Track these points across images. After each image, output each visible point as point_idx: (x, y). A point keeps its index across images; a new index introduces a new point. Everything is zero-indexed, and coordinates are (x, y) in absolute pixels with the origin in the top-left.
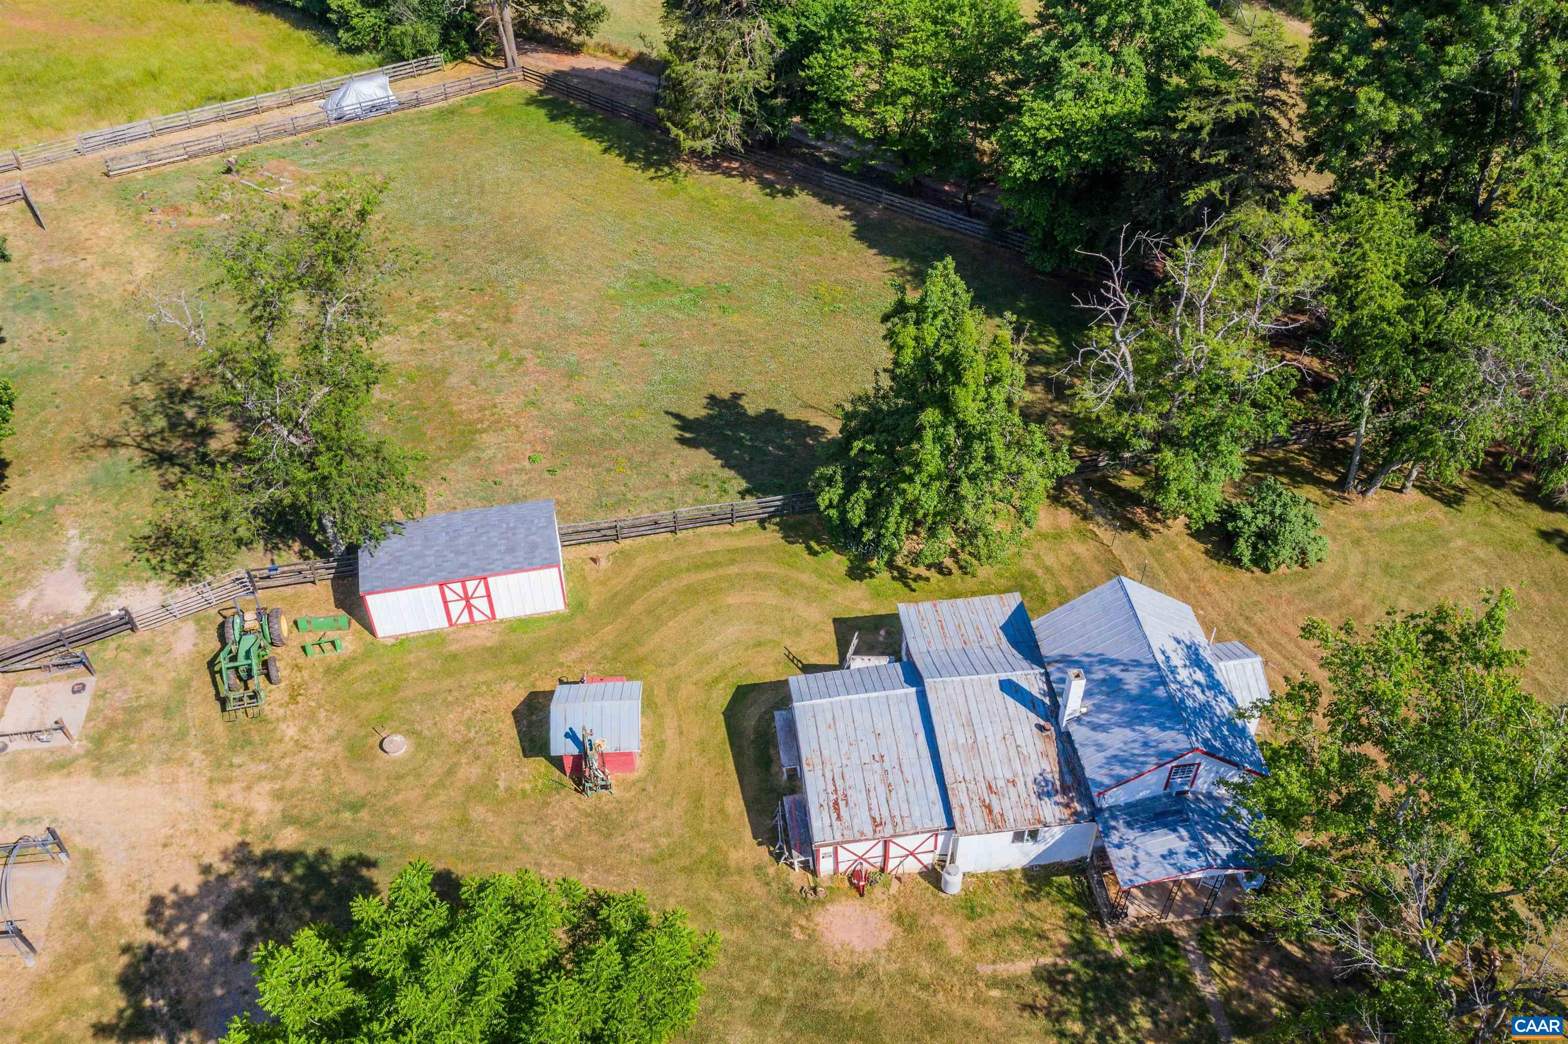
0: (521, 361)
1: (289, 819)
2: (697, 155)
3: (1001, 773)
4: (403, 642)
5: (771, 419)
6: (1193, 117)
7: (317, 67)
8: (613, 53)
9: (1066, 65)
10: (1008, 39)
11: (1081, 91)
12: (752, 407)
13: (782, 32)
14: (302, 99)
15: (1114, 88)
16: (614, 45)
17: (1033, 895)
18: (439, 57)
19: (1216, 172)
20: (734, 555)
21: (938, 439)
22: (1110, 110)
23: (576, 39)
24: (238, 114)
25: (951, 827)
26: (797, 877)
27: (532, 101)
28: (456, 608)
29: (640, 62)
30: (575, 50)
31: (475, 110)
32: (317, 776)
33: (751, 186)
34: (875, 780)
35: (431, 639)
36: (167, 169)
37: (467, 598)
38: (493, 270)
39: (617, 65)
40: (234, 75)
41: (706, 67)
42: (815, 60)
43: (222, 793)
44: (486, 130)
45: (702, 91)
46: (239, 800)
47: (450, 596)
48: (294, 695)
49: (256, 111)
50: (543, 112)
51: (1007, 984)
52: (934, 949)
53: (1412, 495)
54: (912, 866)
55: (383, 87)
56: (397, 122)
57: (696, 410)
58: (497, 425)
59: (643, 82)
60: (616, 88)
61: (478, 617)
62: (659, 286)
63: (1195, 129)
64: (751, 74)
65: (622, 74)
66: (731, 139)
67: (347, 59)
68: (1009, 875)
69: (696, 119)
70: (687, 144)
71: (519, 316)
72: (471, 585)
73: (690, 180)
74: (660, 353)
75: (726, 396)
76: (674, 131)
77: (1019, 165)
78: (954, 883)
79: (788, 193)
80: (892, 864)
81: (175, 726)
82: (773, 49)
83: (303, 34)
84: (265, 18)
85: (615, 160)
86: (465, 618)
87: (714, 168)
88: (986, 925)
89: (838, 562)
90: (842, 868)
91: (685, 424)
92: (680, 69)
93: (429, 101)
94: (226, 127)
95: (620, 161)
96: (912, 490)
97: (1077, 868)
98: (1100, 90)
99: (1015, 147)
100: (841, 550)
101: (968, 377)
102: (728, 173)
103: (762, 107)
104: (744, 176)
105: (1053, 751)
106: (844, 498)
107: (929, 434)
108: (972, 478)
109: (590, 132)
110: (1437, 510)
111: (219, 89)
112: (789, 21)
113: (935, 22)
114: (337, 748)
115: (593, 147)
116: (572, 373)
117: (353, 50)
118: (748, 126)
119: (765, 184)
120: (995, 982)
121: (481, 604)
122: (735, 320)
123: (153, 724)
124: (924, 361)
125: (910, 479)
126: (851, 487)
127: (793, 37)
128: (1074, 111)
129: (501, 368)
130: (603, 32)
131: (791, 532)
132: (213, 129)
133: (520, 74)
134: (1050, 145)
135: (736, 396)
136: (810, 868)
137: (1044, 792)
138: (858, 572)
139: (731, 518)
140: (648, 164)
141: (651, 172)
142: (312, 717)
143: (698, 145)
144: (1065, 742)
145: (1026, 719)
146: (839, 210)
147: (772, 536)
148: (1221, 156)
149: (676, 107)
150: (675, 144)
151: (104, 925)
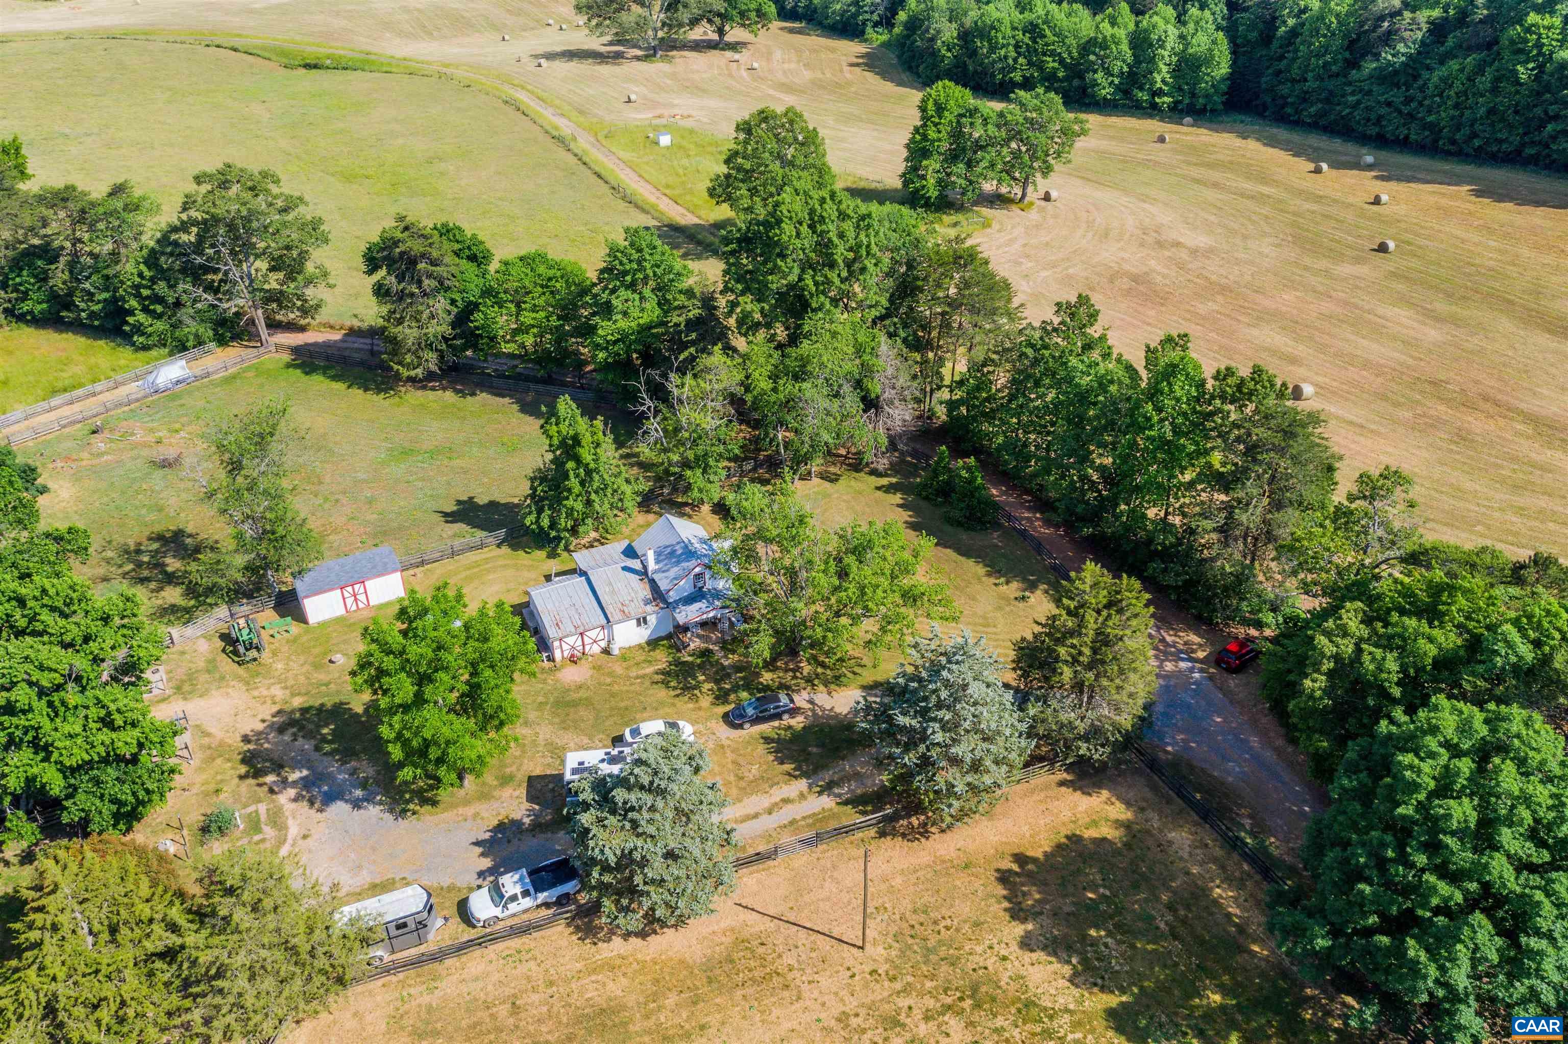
0: (337, 501)
1: (293, 695)
2: (412, 380)
3: (627, 599)
4: (323, 625)
5: (493, 505)
6: (675, 319)
7: (122, 362)
8: (332, 327)
9: (615, 302)
10: (584, 292)
11: (625, 314)
12: (482, 500)
13: (453, 302)
14: (123, 384)
15: (642, 310)
16: (332, 322)
17: (654, 650)
18: (212, 345)
19: (693, 343)
20: (487, 561)
21: (577, 476)
22: (641, 321)
23: (303, 322)
24: (79, 399)
25: (608, 621)
26: (546, 664)
27: (288, 366)
28: (350, 601)
29: (353, 332)
30: (303, 329)
31: (250, 374)
32: (302, 679)
33: (449, 396)
34: (572, 612)
35: (338, 620)
36: (49, 437)
37: (355, 595)
38: (301, 460)
39: (337, 336)
40: (64, 375)
41: (410, 327)
42: (478, 316)
43: (256, 693)
44: (262, 385)
45: (410, 342)
46: (265, 693)
47: (346, 595)
48: (274, 653)
49: (94, 394)
50: (298, 371)
51: (643, 677)
52: (611, 674)
53: (816, 481)
54: (596, 649)
55: (183, 368)
56: (198, 389)
57: (451, 507)
58: (335, 531)
59: (361, 343)
60: (339, 349)
61: (361, 605)
62: (406, 453)
63: (677, 325)
64: (439, 328)
65: (342, 341)
66: (433, 367)
67: (141, 355)
68: (640, 647)
69: (408, 358)
70: (405, 373)
71: (327, 479)
72: (357, 587)
73: (408, 396)
74: (420, 484)
75: (465, 498)
76: (396, 367)
77: (601, 355)
78: (616, 651)
79: (473, 394)
80: (587, 648)
81: (217, 676)
82: (449, 313)
83: (101, 343)
84: (64, 335)
85: (357, 392)
86: (354, 608)
87: (424, 388)
88: (632, 662)
89: (541, 554)
90: (566, 654)
91: (446, 515)
92: (394, 330)
93: (216, 372)
94: (77, 407)
95: (361, 391)
96: (570, 503)
97: (669, 637)
98: (634, 313)
99: (597, 346)
100: (541, 548)
101: (584, 443)
102: (433, 389)
103: (448, 346)
104: (444, 389)
105: (648, 587)
106: (538, 518)
107: (571, 473)
108: (596, 492)
109: (334, 378)
110: (827, 484)
111: (60, 385)
112: (457, 297)
113: (542, 286)
114: (306, 667)
115: (340, 386)
116: (370, 502)
117: (145, 348)
118: (442, 357)
119: (457, 392)
120: (637, 677)
121: (362, 597)
122: (457, 462)
123: (203, 677)
124: (563, 444)
125: (567, 498)
126: (540, 511)
127: (460, 303)
128: (623, 324)
129: (326, 506)
130: (323, 316)
131: (515, 547)
132: (66, 411)
133: (273, 349)
134: (615, 342)
135: (471, 498)
136: (551, 659)
137: (647, 602)
138: (552, 555)
139: (482, 546)
140: (379, 391)
141: (382, 395)
142: (289, 659)
143: (412, 373)
144: (652, 582)
145: (635, 578)
146: (507, 400)
147: (505, 549)
148: (694, 336)
149: (394, 353)
150: (397, 377)
151: (220, 745)
